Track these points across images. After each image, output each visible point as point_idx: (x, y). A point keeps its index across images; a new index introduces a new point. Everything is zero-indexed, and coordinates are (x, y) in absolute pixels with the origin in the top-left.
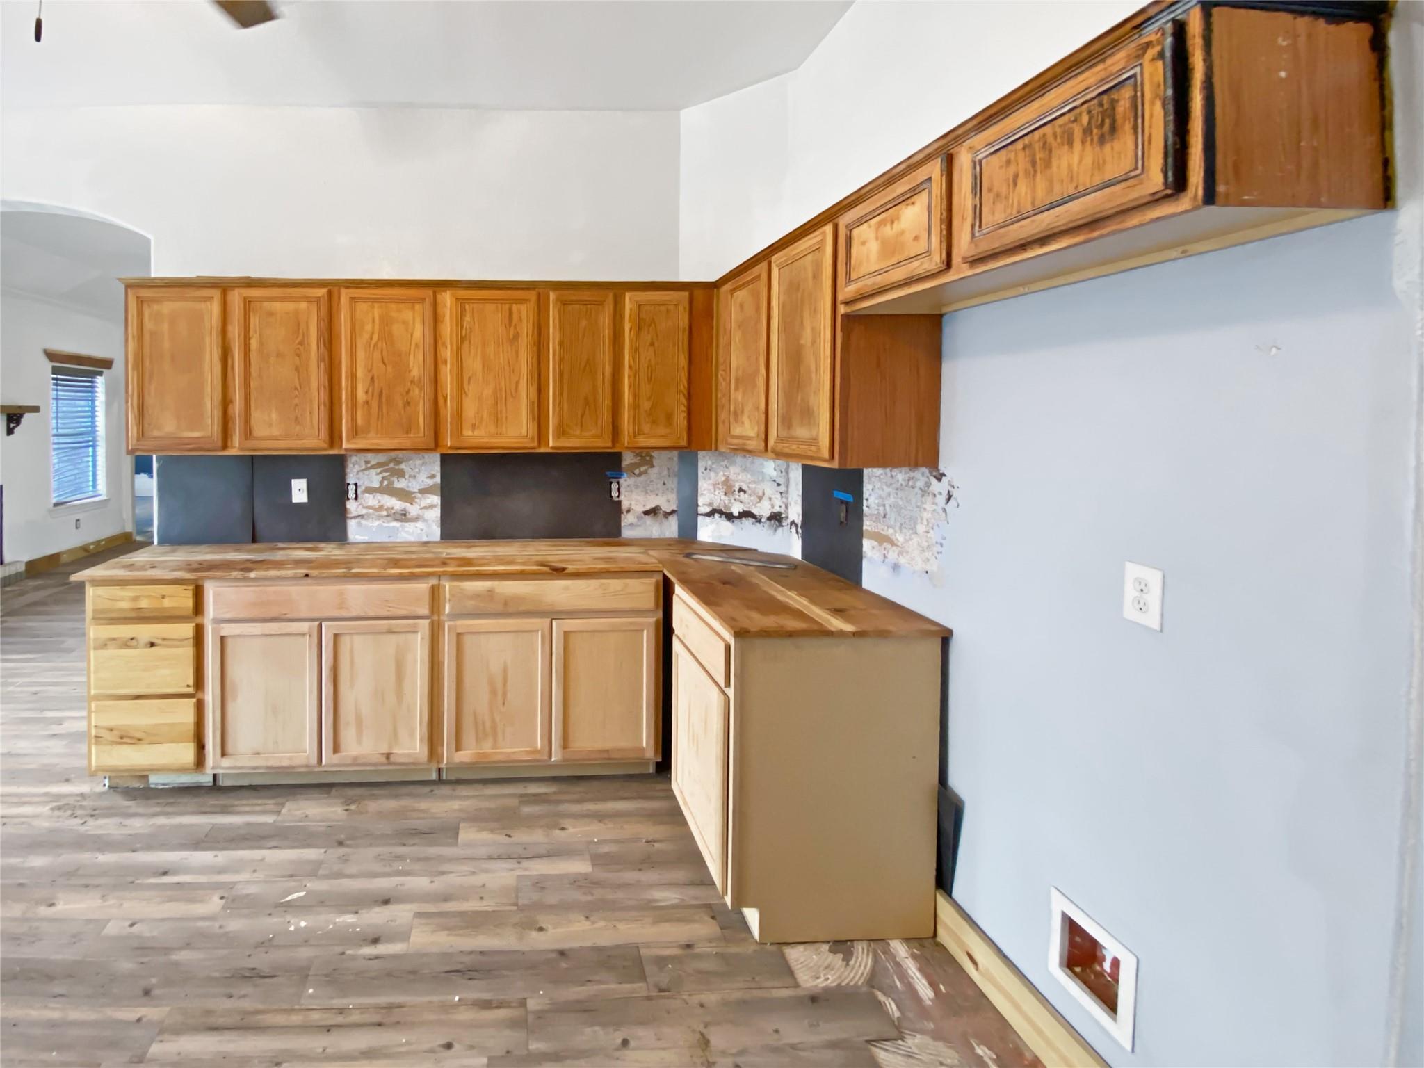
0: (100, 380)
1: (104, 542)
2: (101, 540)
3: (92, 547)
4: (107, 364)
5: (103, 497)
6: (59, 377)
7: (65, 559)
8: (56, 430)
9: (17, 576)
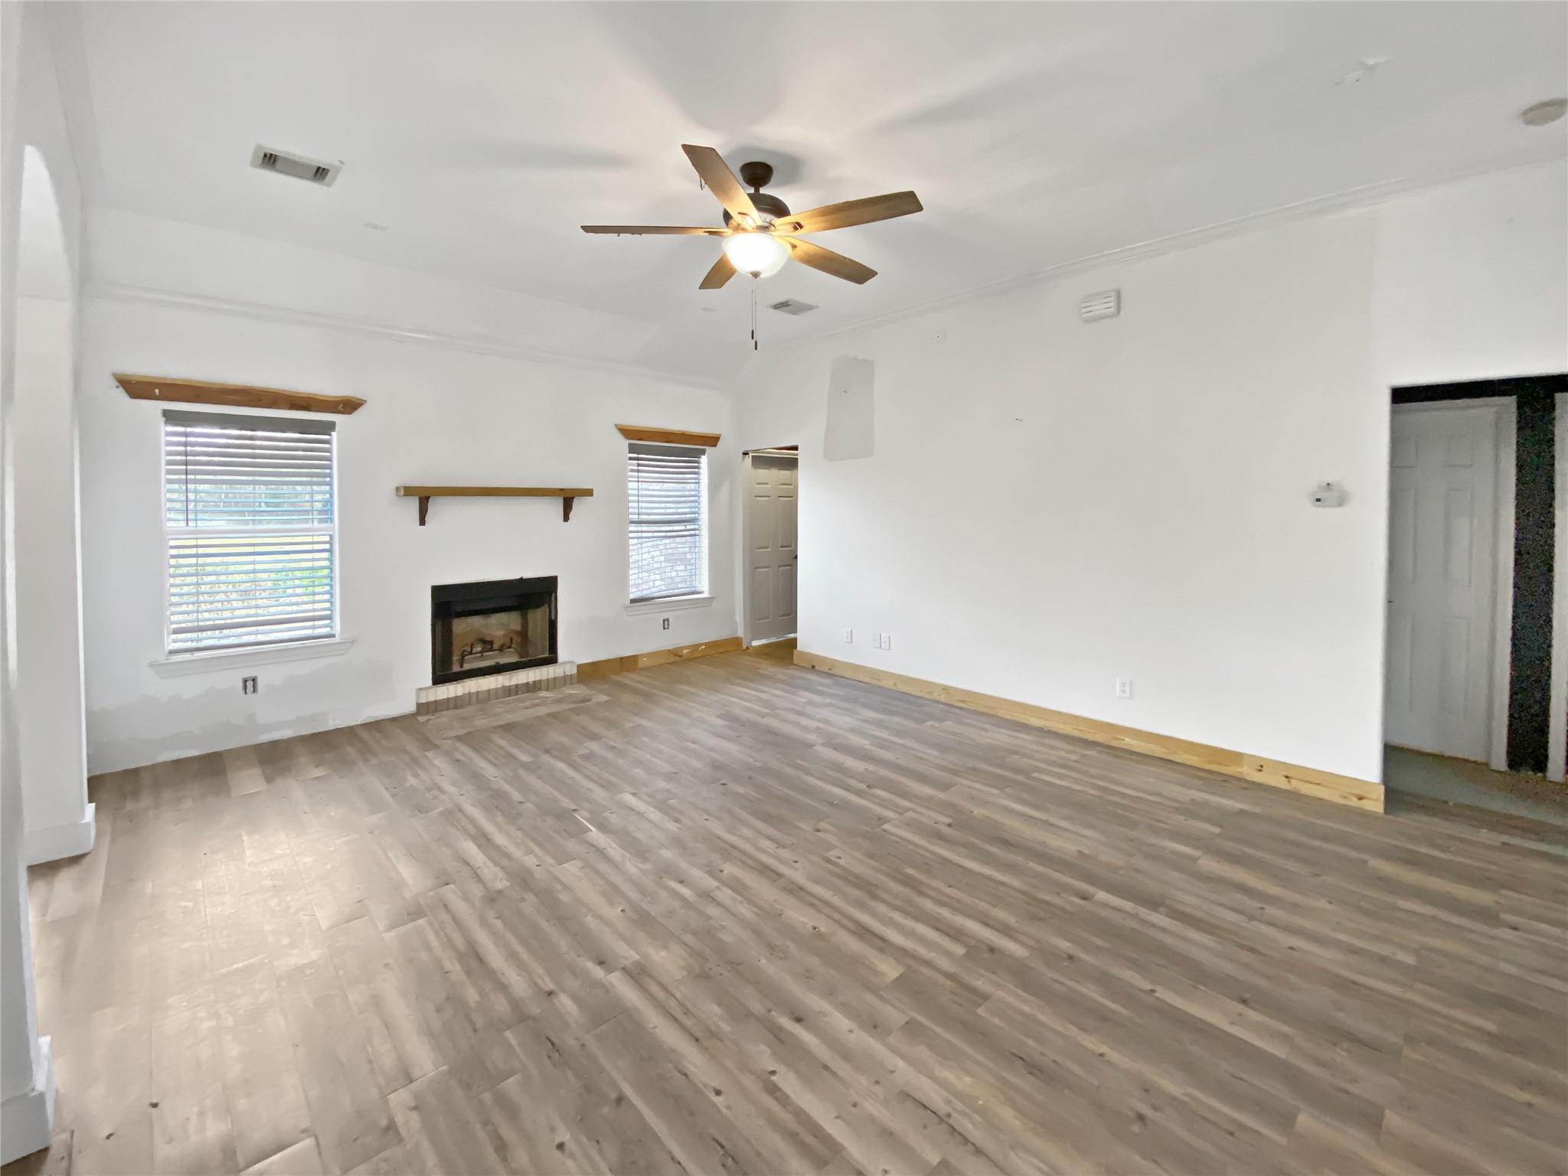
0: (704, 459)
1: (703, 647)
2: (700, 645)
3: (685, 652)
4: (713, 441)
5: (706, 595)
6: (640, 456)
7: (643, 662)
8: (637, 516)
9: (566, 680)
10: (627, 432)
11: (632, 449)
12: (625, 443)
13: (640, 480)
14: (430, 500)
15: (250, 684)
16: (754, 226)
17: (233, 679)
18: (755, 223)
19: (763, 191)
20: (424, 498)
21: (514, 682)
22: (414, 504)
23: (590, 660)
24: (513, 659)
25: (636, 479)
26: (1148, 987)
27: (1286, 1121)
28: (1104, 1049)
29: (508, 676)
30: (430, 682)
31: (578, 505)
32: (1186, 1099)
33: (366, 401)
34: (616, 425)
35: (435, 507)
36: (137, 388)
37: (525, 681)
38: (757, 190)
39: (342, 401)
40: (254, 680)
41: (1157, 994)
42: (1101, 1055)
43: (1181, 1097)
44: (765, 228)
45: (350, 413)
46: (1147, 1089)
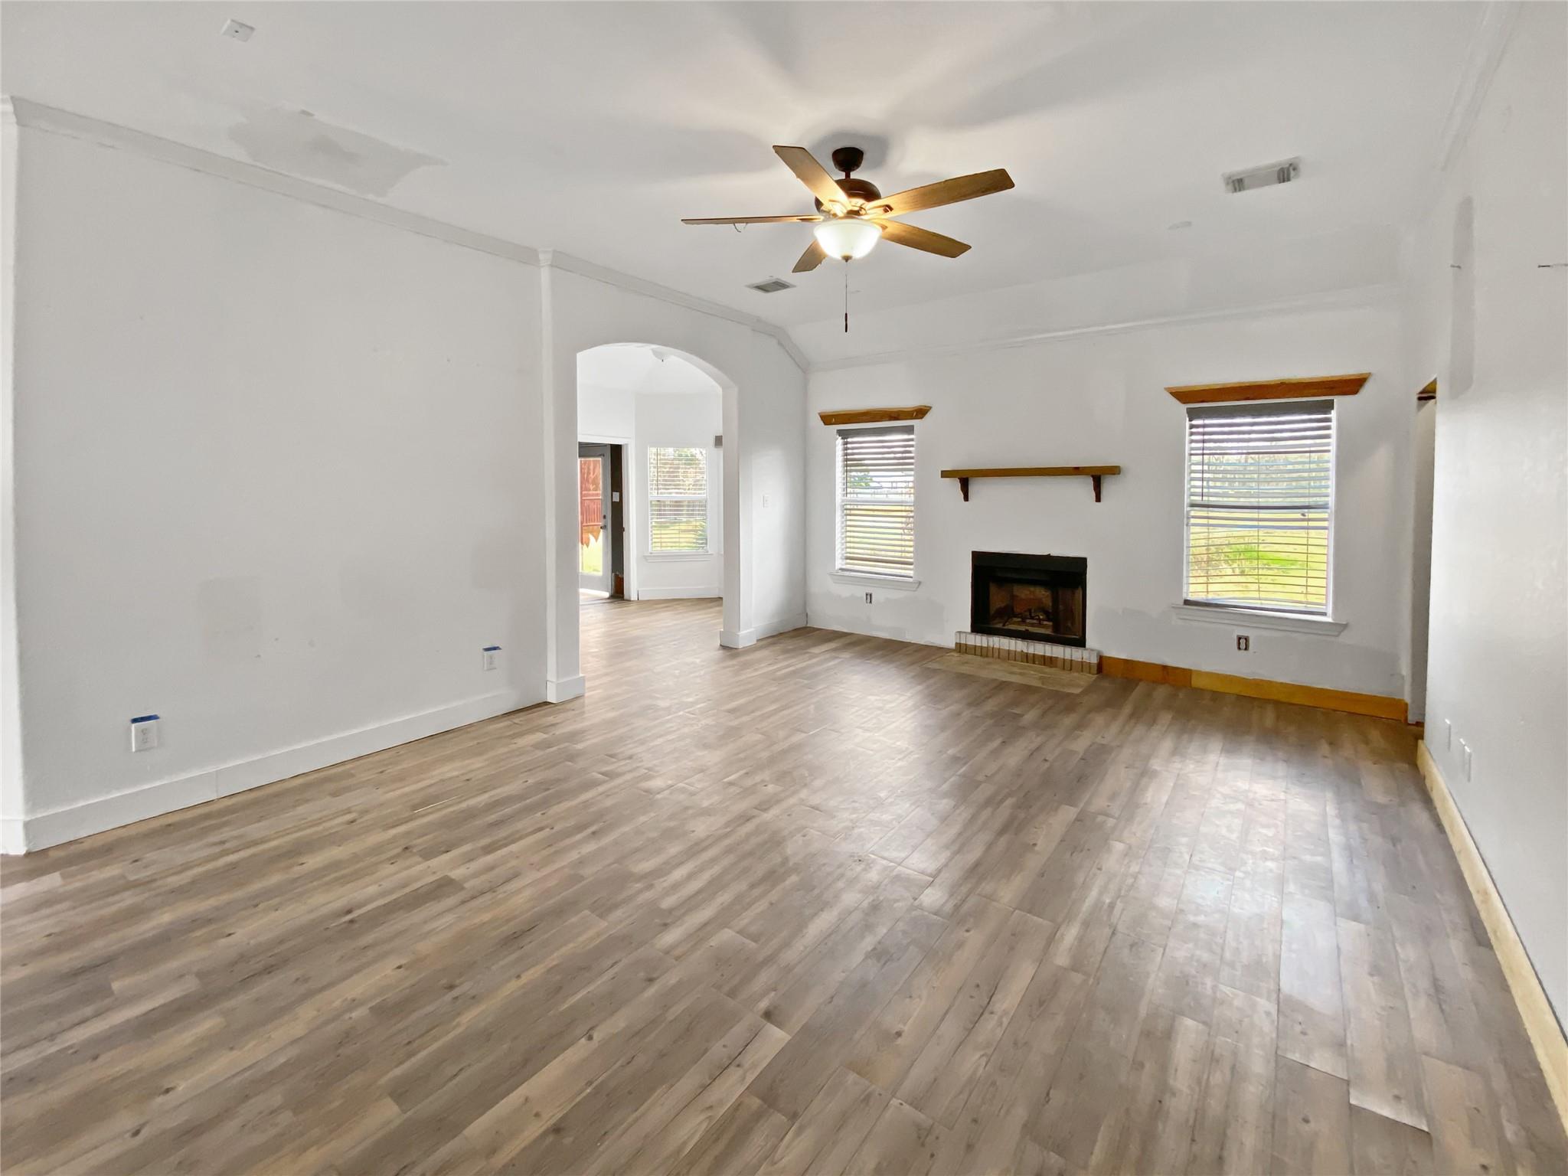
4: (1348, 386)
5: (1328, 619)
6: (1204, 422)
8: (1200, 498)
9: (1083, 666)
10: (1183, 396)
11: (1193, 414)
12: (1183, 408)
13: (1205, 452)
14: (970, 482)
15: (869, 596)
16: (845, 211)
17: (861, 592)
18: (846, 208)
19: (854, 175)
20: (965, 480)
21: (1031, 650)
22: (955, 485)
23: (1123, 656)
24: (1048, 632)
25: (1201, 452)
26: (597, 1035)
27: (401, 1092)
28: (524, 979)
29: (1026, 643)
30: (969, 629)
31: (1109, 486)
32: (454, 1023)
33: (930, 408)
34: (1166, 389)
35: (976, 487)
36: (828, 419)
37: (1042, 654)
38: (848, 175)
39: (916, 410)
40: (871, 595)
41: (583, 1040)
42: (518, 977)
43: (457, 1020)
44: (853, 214)
45: (921, 418)
46: (475, 999)
